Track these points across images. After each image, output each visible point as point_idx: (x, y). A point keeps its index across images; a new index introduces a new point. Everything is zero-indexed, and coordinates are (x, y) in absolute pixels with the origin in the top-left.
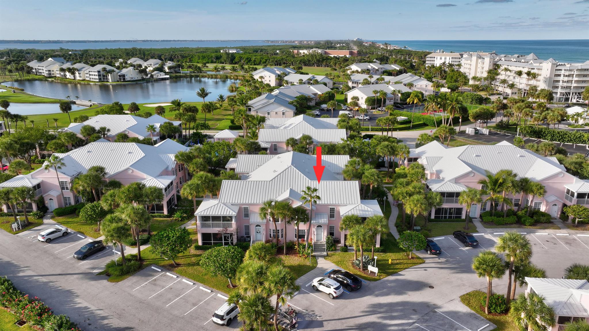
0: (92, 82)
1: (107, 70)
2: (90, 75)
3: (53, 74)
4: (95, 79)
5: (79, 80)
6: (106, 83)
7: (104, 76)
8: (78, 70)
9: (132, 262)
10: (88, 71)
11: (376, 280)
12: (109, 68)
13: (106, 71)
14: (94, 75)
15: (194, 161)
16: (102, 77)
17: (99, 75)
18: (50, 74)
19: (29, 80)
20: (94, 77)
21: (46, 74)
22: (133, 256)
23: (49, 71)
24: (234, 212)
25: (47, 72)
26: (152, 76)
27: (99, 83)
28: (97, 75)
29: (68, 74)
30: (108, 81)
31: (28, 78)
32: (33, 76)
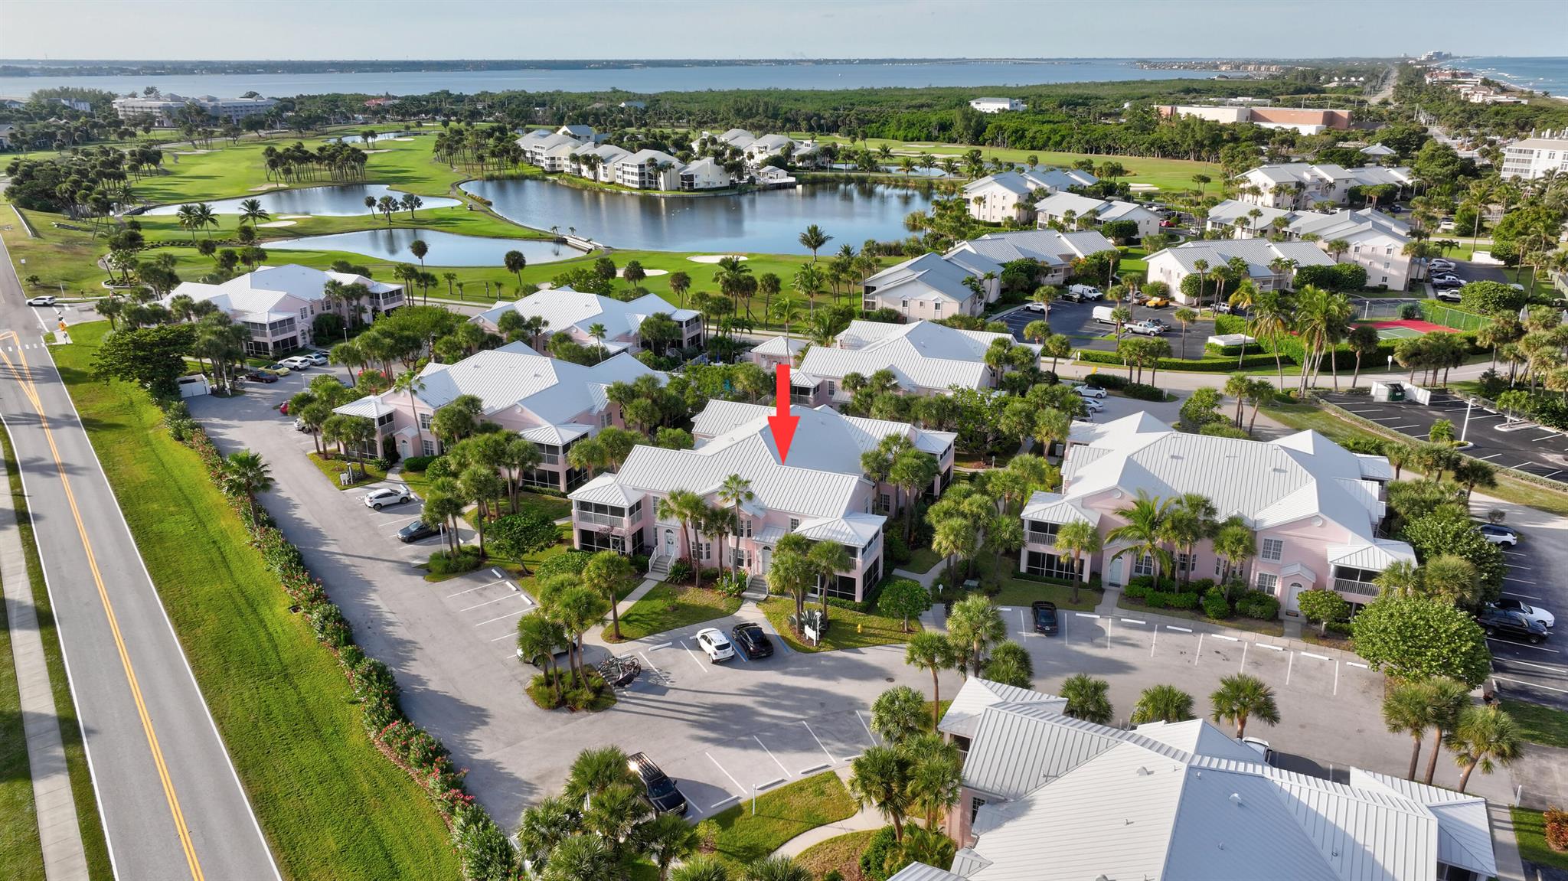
0: (627, 187)
1: (658, 163)
2: (624, 172)
3: (558, 166)
4: (633, 182)
5: (603, 182)
6: (652, 193)
7: (650, 176)
8: (603, 161)
9: (469, 557)
10: (622, 162)
11: (808, 651)
12: (661, 157)
13: (656, 164)
14: (632, 174)
15: (636, 401)
16: (646, 179)
17: (642, 175)
18: (554, 165)
19: (512, 178)
20: (631, 177)
21: (545, 164)
22: (475, 548)
23: (553, 158)
24: (629, 501)
25: (548, 162)
26: (752, 180)
27: (639, 193)
28: (636, 174)
29: (584, 168)
30: (657, 189)
31: (512, 172)
32: (524, 169)
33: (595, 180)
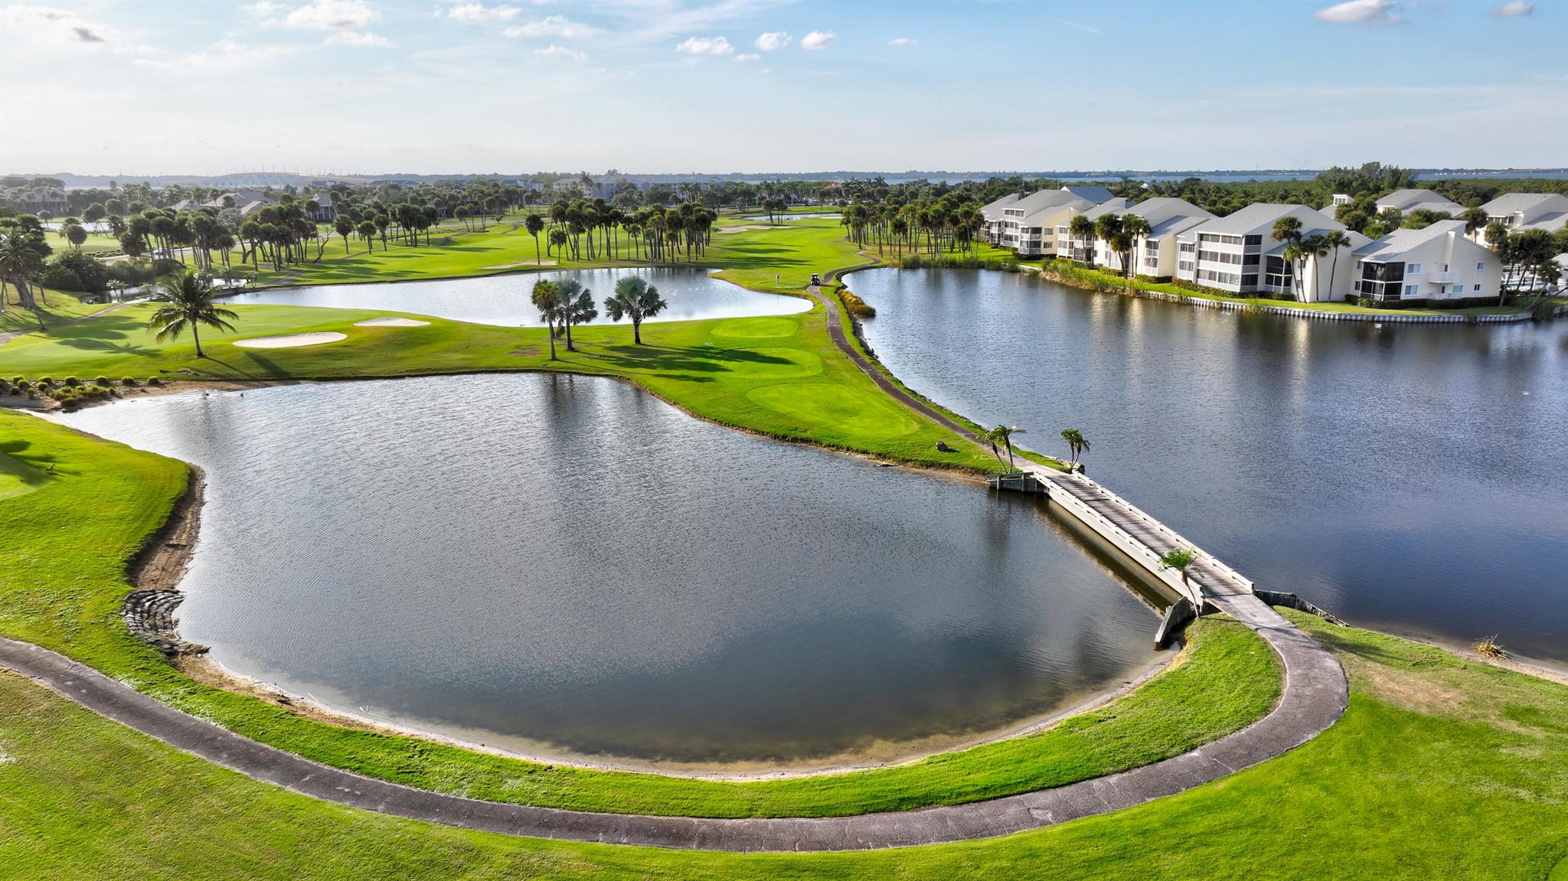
0: (1206, 290)
1: (1303, 230)
2: (1201, 255)
3: (1047, 245)
4: (1222, 278)
5: (1144, 278)
6: (1279, 306)
7: (1274, 264)
8: (1149, 230)
10: (1197, 232)
12: (1314, 218)
13: (1298, 236)
14: (1225, 258)
16: (1262, 272)
17: (1250, 260)
18: (1037, 244)
19: (953, 265)
20: (1218, 267)
21: (1021, 242)
23: (1037, 231)
25: (1026, 237)
27: (1245, 305)
28: (1235, 259)
29: (1101, 246)
30: (1291, 298)
31: (958, 256)
32: (983, 252)
33: (1124, 273)
